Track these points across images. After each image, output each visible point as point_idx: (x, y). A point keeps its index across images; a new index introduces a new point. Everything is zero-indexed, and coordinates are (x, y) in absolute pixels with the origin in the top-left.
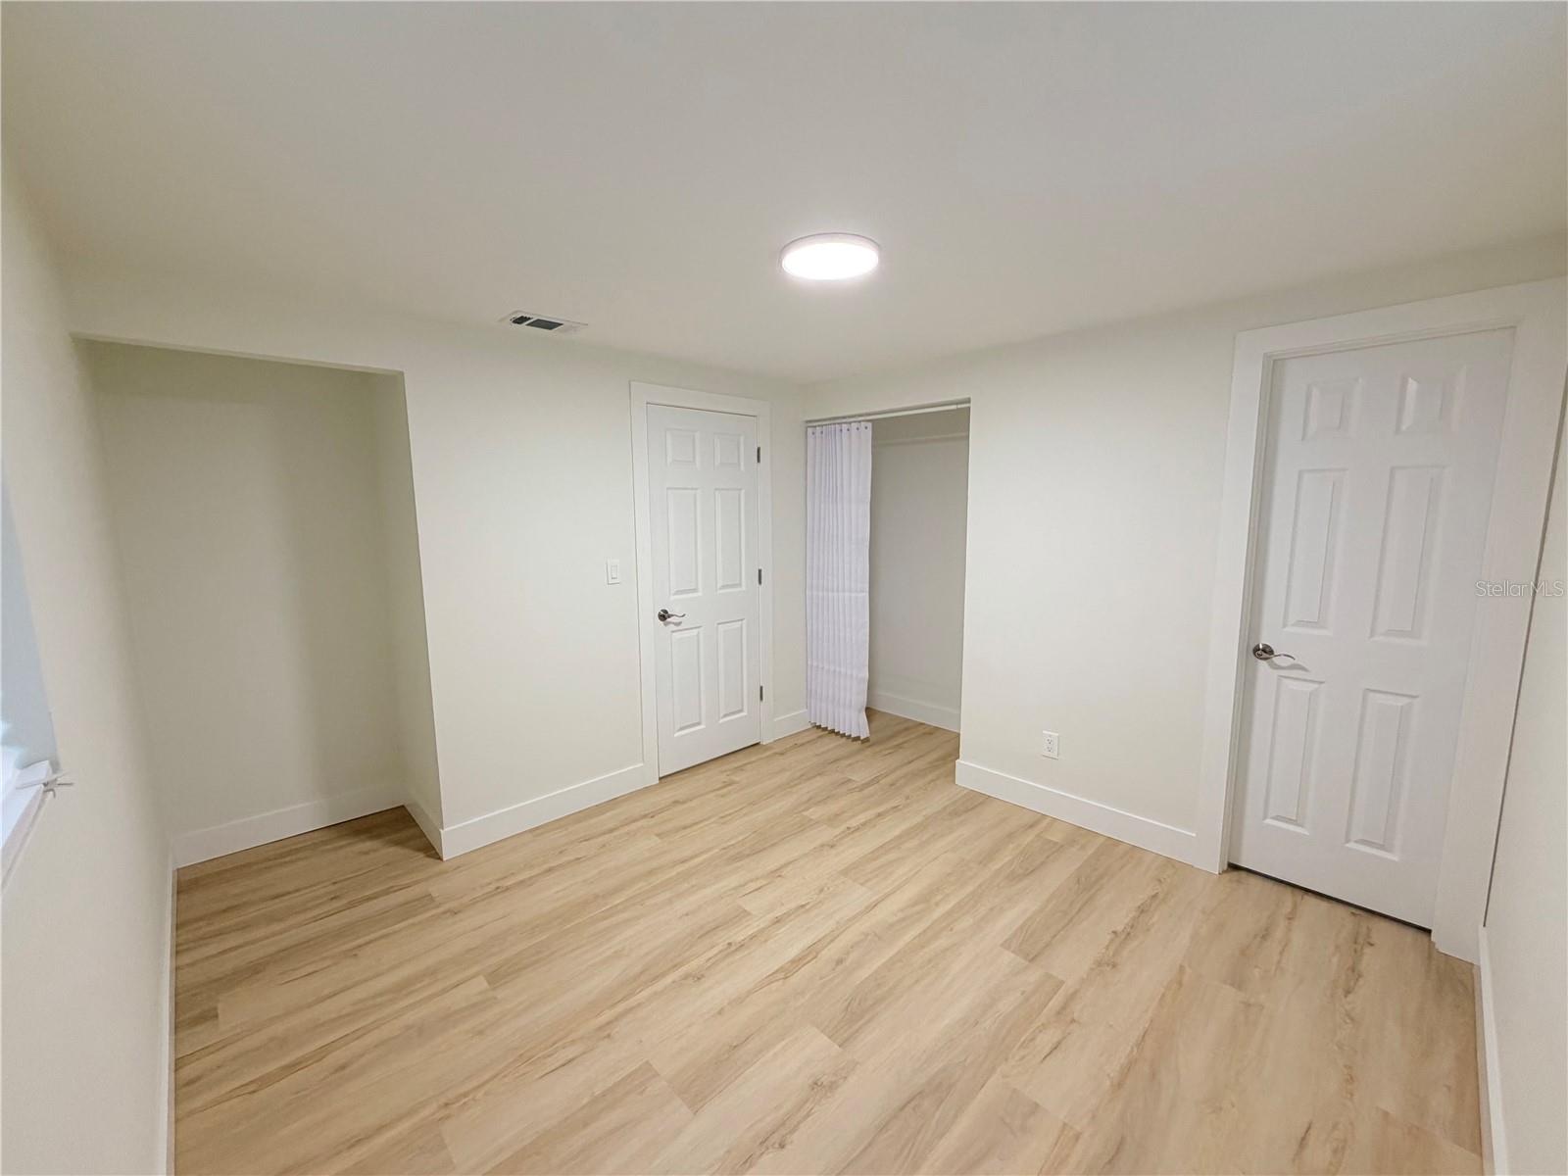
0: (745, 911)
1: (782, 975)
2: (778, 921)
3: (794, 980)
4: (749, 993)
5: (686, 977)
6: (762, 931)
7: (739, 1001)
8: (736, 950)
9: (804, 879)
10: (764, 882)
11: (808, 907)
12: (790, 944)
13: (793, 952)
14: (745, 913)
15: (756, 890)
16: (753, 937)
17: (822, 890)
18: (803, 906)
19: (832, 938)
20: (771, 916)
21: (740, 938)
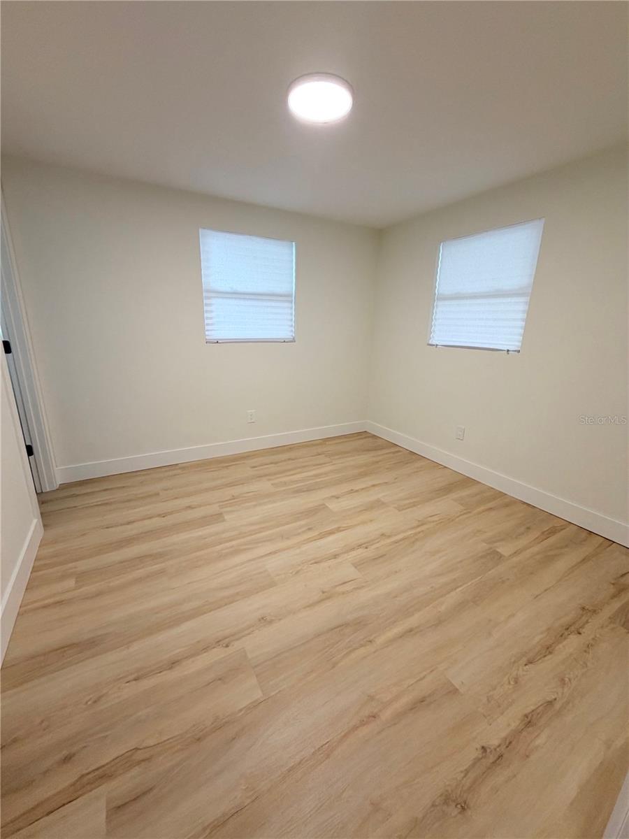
0: (356, 567)
1: (341, 529)
2: (335, 556)
3: (336, 526)
4: (358, 524)
5: (389, 537)
6: (347, 552)
7: (364, 523)
8: (364, 544)
9: (306, 586)
10: (337, 589)
11: (313, 561)
12: (332, 543)
13: (331, 538)
14: (356, 565)
15: (346, 583)
16: (353, 549)
17: (298, 572)
18: (316, 563)
19: (309, 540)
20: (339, 560)
21: (360, 551)
